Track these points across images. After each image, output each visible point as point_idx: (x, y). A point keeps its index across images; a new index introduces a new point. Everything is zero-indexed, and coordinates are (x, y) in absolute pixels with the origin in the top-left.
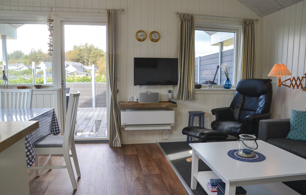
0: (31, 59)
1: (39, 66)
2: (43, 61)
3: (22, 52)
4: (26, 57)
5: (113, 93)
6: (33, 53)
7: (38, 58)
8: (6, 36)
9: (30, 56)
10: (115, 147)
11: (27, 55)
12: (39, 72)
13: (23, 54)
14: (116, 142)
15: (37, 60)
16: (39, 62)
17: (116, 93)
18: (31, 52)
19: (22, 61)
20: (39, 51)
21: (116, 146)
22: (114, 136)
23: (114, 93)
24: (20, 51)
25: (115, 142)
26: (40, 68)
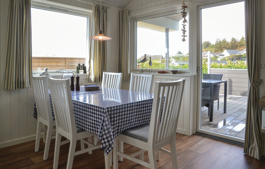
0: (216, 47)
1: (223, 54)
2: (227, 49)
3: (209, 42)
4: (213, 46)
5: (252, 84)
6: (218, 42)
7: (222, 46)
8: (169, 29)
9: (216, 45)
10: (250, 156)
11: (213, 45)
12: (222, 58)
13: (211, 44)
14: (253, 151)
15: (222, 48)
16: (223, 50)
17: (257, 84)
18: (217, 42)
19: (209, 50)
20: (223, 41)
21: (252, 155)
22: (252, 142)
23: (254, 84)
24: (208, 42)
25: (251, 149)
26: (223, 55)
